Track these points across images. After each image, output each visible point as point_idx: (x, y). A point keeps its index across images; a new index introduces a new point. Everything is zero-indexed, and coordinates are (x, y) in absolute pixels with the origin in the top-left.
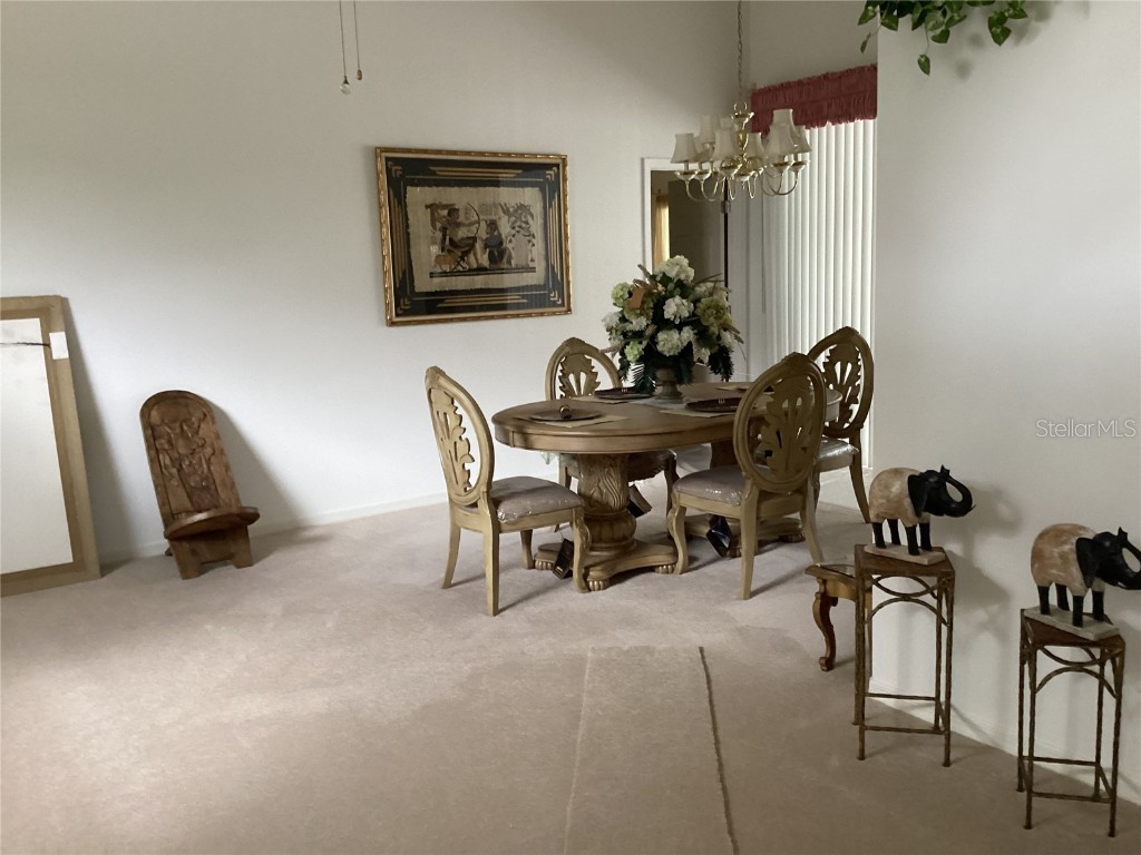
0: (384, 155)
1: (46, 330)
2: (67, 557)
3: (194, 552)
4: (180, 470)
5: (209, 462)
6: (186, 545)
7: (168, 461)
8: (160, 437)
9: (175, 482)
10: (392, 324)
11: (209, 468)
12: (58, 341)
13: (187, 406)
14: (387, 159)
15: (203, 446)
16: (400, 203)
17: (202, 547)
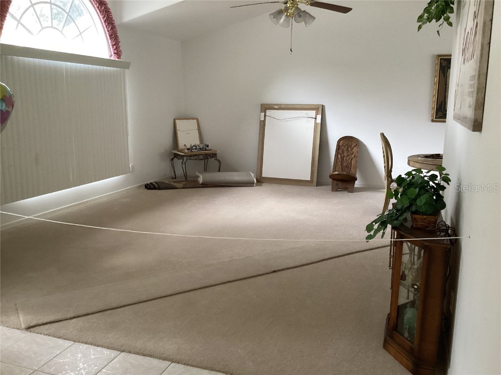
0: (440, 58)
1: (317, 114)
2: (309, 179)
3: (337, 185)
4: (343, 160)
5: (352, 160)
6: (335, 182)
7: (340, 157)
8: (341, 149)
9: (339, 163)
10: (433, 121)
11: (351, 161)
12: (319, 117)
13: (352, 141)
14: (441, 59)
15: (352, 154)
16: (444, 76)
17: (340, 183)
